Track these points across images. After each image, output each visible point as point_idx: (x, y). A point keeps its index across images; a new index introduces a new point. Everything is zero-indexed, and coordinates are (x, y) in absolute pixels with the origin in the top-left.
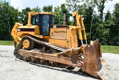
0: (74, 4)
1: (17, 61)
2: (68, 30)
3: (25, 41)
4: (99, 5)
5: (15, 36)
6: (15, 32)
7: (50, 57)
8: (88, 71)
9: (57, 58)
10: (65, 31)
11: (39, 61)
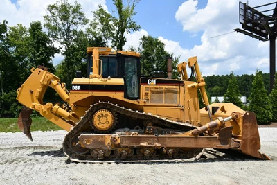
0: (66, 26)
1: (77, 162)
2: (182, 88)
3: (99, 113)
4: (115, 35)
5: (34, 104)
6: (31, 92)
7: (178, 139)
8: (249, 151)
9: (192, 140)
10: (176, 90)
11: (135, 153)
